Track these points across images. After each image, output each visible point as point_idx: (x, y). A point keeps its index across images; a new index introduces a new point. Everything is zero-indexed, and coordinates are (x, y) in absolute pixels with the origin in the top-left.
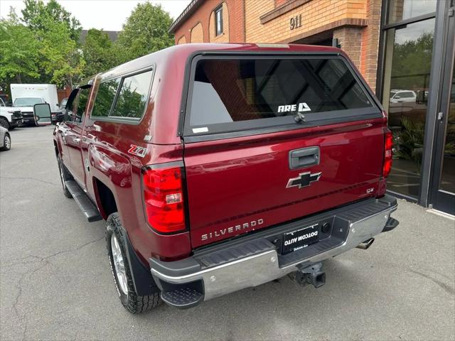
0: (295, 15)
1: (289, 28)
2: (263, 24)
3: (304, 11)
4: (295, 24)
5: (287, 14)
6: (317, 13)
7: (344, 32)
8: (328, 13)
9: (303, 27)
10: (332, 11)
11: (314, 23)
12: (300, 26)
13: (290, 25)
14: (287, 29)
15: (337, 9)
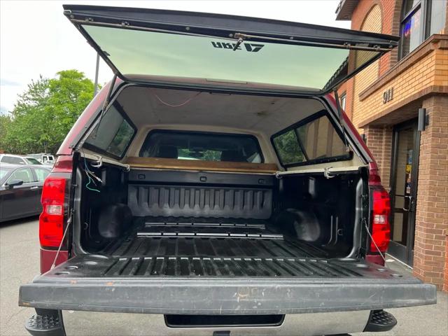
0: (388, 89)
1: (382, 103)
2: (362, 100)
3: (395, 83)
4: (387, 98)
5: (381, 89)
6: (407, 84)
7: (433, 101)
8: (417, 82)
9: (394, 100)
10: (421, 80)
11: (404, 95)
12: (392, 99)
13: (383, 99)
14: (381, 104)
15: (425, 78)
